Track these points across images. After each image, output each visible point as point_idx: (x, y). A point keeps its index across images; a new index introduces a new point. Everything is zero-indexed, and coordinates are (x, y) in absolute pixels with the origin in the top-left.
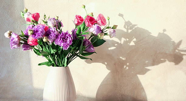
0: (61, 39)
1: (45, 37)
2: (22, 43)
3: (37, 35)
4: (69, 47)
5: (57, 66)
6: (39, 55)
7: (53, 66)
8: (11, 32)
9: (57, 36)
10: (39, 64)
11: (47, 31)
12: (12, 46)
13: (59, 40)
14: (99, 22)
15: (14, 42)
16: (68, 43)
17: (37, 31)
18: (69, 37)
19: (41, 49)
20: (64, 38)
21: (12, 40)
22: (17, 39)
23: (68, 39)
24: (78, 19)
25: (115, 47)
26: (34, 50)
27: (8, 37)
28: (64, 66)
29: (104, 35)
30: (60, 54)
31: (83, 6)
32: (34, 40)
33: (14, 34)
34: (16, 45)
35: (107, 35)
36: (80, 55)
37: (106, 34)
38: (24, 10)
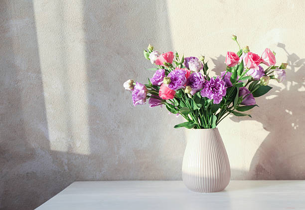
0: (209, 89)
1: (187, 87)
2: (148, 97)
3: (176, 84)
4: (221, 100)
5: (202, 128)
6: (174, 112)
7: (196, 128)
8: (133, 82)
9: (204, 85)
10: (176, 126)
11: (190, 78)
12: (135, 101)
13: (207, 90)
14: (267, 60)
15: (139, 96)
16: (221, 94)
17: (176, 79)
18: (221, 85)
19: (178, 104)
20: (215, 87)
21: (137, 93)
22: (143, 91)
23: (221, 88)
24: (231, 58)
25: (276, 94)
26: (167, 106)
27: (130, 89)
28: (211, 127)
29: (269, 78)
30: (206, 110)
31: (234, 38)
32: (169, 92)
33: (138, 84)
34: (141, 100)
35: (273, 79)
36: (235, 110)
37: (271, 77)
38: (148, 48)
